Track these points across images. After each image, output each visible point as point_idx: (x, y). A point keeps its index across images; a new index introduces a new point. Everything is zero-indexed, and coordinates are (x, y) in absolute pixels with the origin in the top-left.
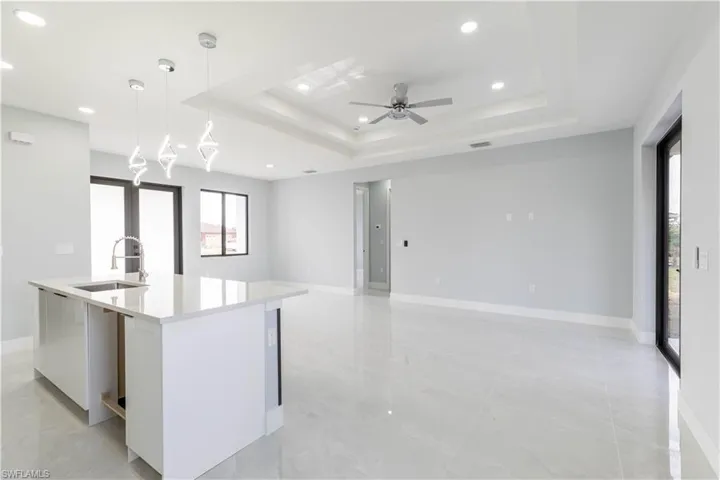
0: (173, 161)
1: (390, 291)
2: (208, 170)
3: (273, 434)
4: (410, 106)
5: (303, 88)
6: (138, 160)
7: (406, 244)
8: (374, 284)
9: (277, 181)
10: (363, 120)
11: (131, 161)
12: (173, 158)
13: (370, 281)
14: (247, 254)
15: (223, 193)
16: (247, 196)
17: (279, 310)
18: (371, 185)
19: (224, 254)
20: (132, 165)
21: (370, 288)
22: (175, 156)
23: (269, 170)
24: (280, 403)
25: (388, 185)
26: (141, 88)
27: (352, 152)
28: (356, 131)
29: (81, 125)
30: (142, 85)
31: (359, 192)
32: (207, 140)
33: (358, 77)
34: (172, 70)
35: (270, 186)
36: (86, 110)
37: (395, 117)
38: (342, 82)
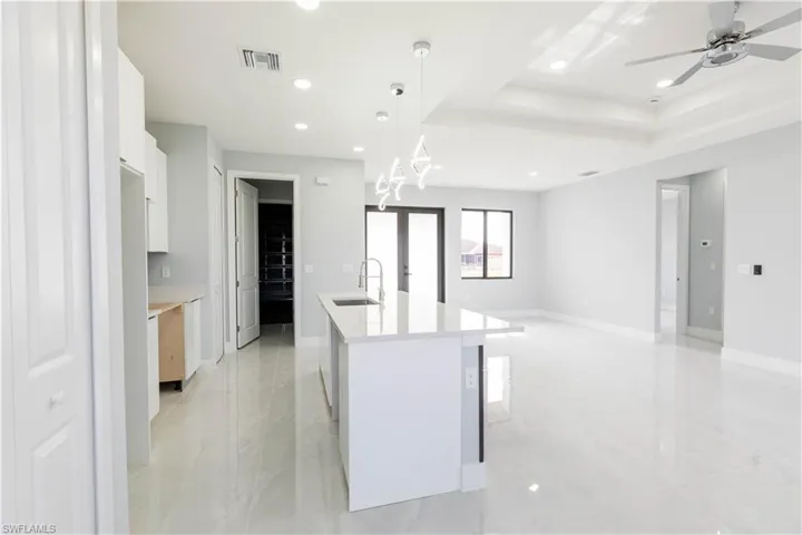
0: (402, 183)
1: (721, 344)
2: (421, 187)
3: (468, 493)
4: (749, 35)
5: (558, 66)
6: (383, 186)
7: (758, 270)
8: (695, 330)
9: (547, 192)
10: (665, 83)
11: (377, 188)
12: (402, 180)
13: (689, 324)
14: (511, 277)
15: (485, 211)
16: (511, 212)
17: (481, 348)
18: (692, 179)
19: (485, 277)
20: (379, 191)
21: (687, 335)
22: (403, 178)
23: (533, 179)
24: (481, 460)
25: (724, 177)
26: (385, 118)
27: (649, 137)
28: (655, 104)
29: (358, 163)
30: (386, 115)
31: (670, 194)
32: (420, 155)
33: (638, 21)
34: (400, 92)
35: (538, 197)
36: (358, 149)
37: (716, 61)
38: (611, 39)
